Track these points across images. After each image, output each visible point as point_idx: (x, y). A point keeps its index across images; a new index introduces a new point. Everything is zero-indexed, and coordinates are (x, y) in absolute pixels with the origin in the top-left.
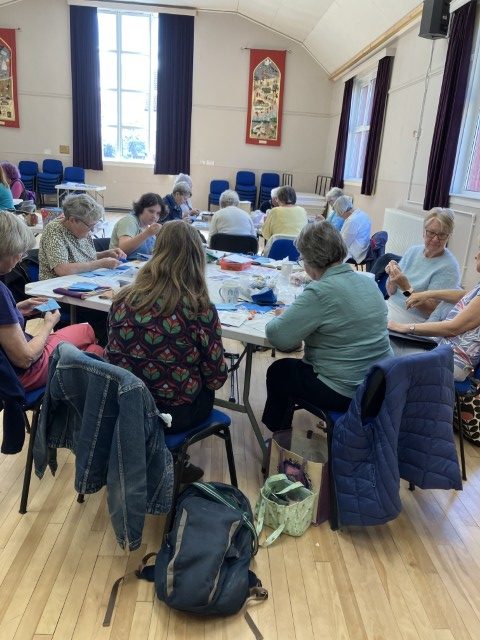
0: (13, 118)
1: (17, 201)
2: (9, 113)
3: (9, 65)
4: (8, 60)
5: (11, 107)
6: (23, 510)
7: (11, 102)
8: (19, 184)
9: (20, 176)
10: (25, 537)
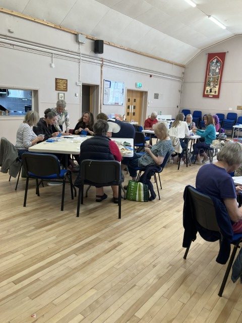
0: (217, 94)
1: (217, 133)
2: (216, 92)
3: (220, 69)
4: (219, 67)
5: (217, 89)
6: (220, 294)
7: (217, 87)
8: (219, 125)
9: (219, 121)
10: (222, 310)
